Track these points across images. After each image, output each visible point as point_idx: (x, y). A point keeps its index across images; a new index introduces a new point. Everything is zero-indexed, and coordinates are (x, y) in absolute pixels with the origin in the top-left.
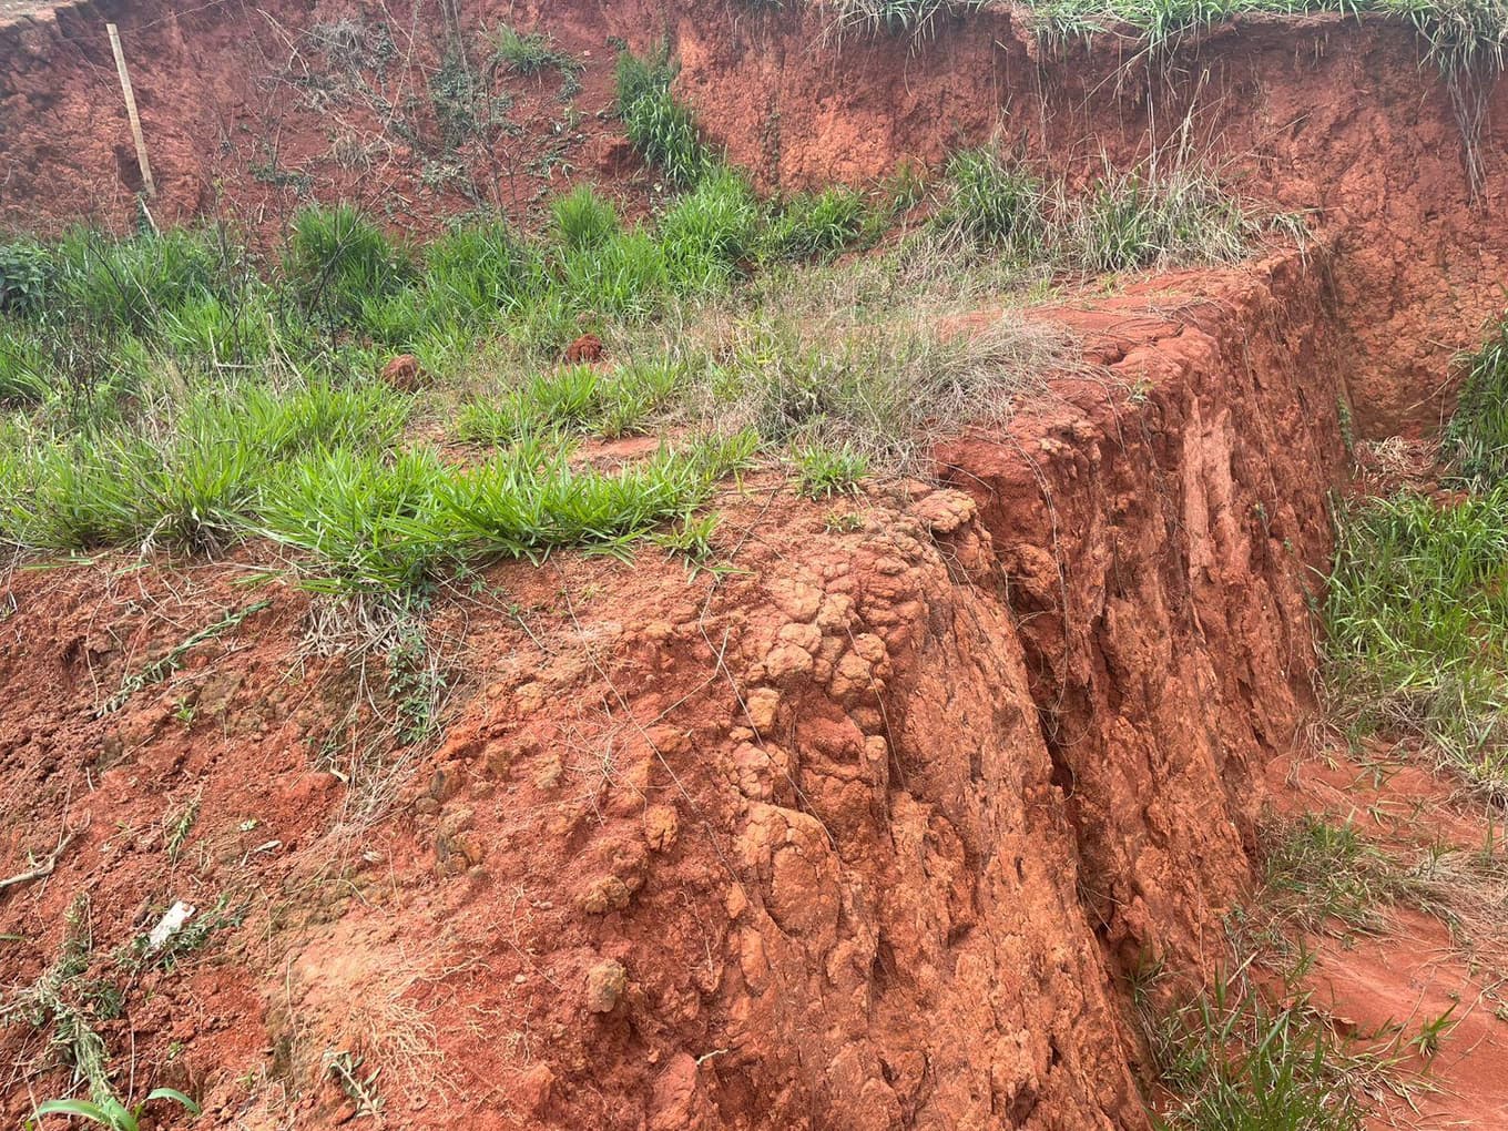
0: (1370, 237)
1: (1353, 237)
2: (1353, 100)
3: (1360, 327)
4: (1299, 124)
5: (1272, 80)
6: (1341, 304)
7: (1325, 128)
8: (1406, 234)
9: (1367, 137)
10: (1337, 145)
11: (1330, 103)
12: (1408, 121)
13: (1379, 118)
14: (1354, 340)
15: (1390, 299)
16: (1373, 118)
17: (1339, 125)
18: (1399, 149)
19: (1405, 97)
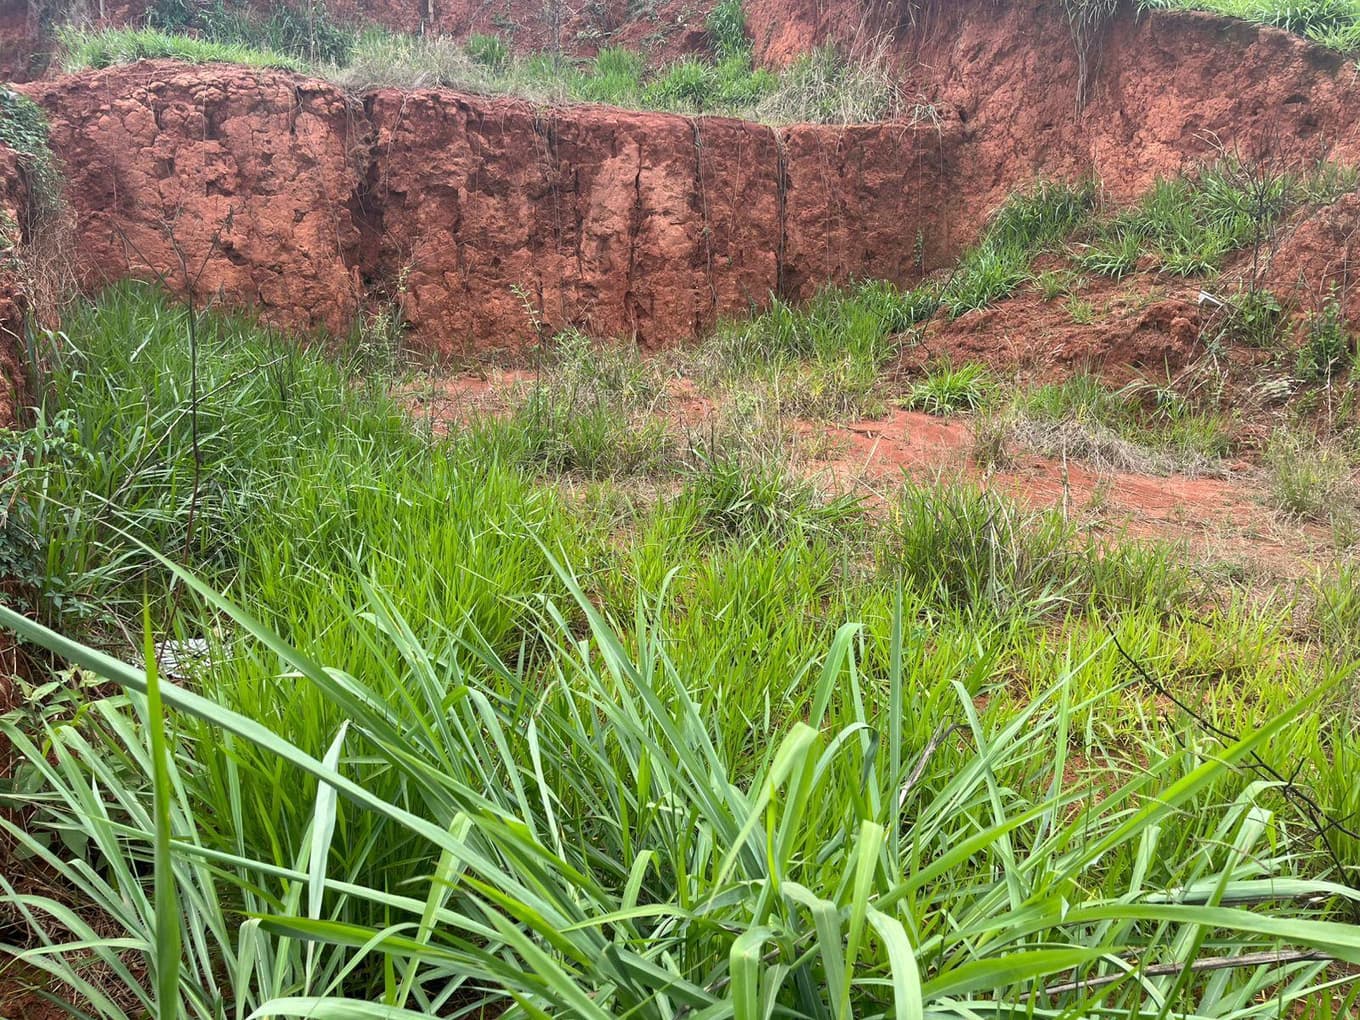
0: (994, 133)
1: (985, 133)
2: (1015, 38)
3: (969, 193)
4: (975, 52)
5: (971, 20)
6: (959, 174)
7: (991, 56)
8: (1018, 135)
9: (1019, 65)
10: (997, 68)
11: (999, 38)
12: (1056, 57)
13: (1032, 53)
14: (962, 201)
15: (994, 177)
16: (1027, 53)
17: (1001, 55)
18: (1039, 76)
19: (1056, 40)
